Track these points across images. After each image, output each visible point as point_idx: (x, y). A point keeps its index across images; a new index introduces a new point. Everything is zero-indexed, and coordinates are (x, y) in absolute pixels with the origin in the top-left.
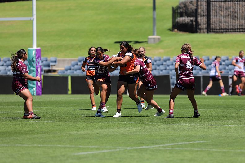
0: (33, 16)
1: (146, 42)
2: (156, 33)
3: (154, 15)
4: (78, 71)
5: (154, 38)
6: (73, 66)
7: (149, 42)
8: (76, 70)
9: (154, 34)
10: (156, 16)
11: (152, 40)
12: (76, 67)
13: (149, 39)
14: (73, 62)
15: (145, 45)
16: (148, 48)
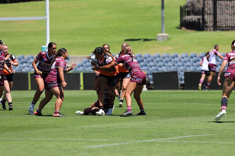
0: (46, 15)
1: (155, 40)
2: (164, 32)
3: (162, 13)
5: (163, 36)
6: (85, 63)
7: (158, 40)
9: (162, 32)
10: (164, 15)
11: (161, 38)
13: (157, 36)
14: (85, 60)
15: (154, 42)
16: (157, 45)
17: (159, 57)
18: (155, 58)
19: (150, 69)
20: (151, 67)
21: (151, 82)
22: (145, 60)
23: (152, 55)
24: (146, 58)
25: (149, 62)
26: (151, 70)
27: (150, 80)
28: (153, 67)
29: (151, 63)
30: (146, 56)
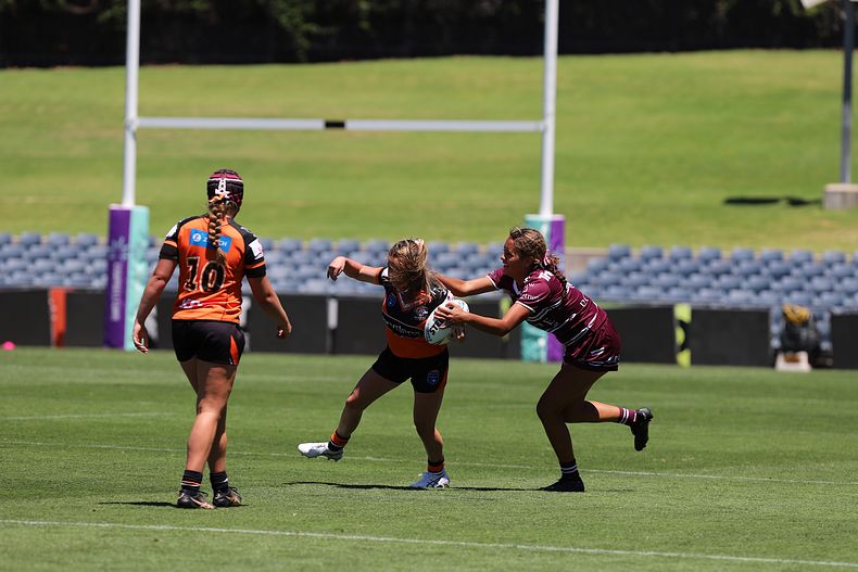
1: (818, 203)
2: (849, 177)
3: (845, 117)
4: (614, 291)
5: (844, 194)
6: (597, 273)
7: (827, 205)
8: (606, 286)
9: (842, 180)
10: (852, 123)
11: (838, 199)
12: (605, 276)
13: (826, 193)
14: (593, 262)
15: (815, 211)
16: (826, 223)
17: (842, 261)
18: (830, 265)
19: (817, 301)
20: (818, 293)
21: (826, 346)
22: (796, 272)
23: (817, 256)
24: (798, 265)
25: (809, 278)
26: (817, 307)
27: (821, 337)
28: (826, 297)
29: (818, 283)
30: (800, 258)
